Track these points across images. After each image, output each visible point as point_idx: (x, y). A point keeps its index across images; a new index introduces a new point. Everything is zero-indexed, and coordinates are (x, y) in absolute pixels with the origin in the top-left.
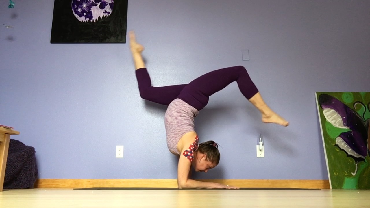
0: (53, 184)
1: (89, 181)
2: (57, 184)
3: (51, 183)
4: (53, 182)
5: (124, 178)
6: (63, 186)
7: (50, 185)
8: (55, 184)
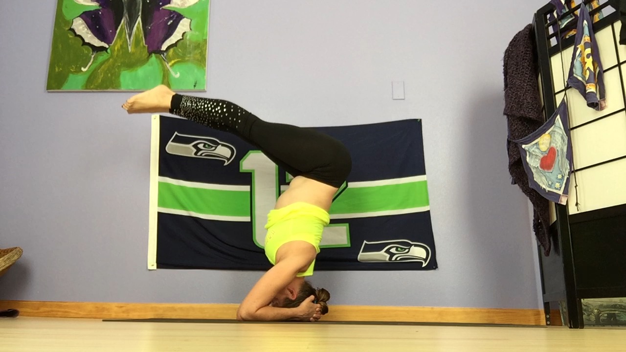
0: (59, 311)
1: (121, 307)
2: (67, 310)
3: (56, 309)
4: (60, 306)
5: (182, 302)
6: (77, 313)
7: (54, 313)
8: (63, 310)
